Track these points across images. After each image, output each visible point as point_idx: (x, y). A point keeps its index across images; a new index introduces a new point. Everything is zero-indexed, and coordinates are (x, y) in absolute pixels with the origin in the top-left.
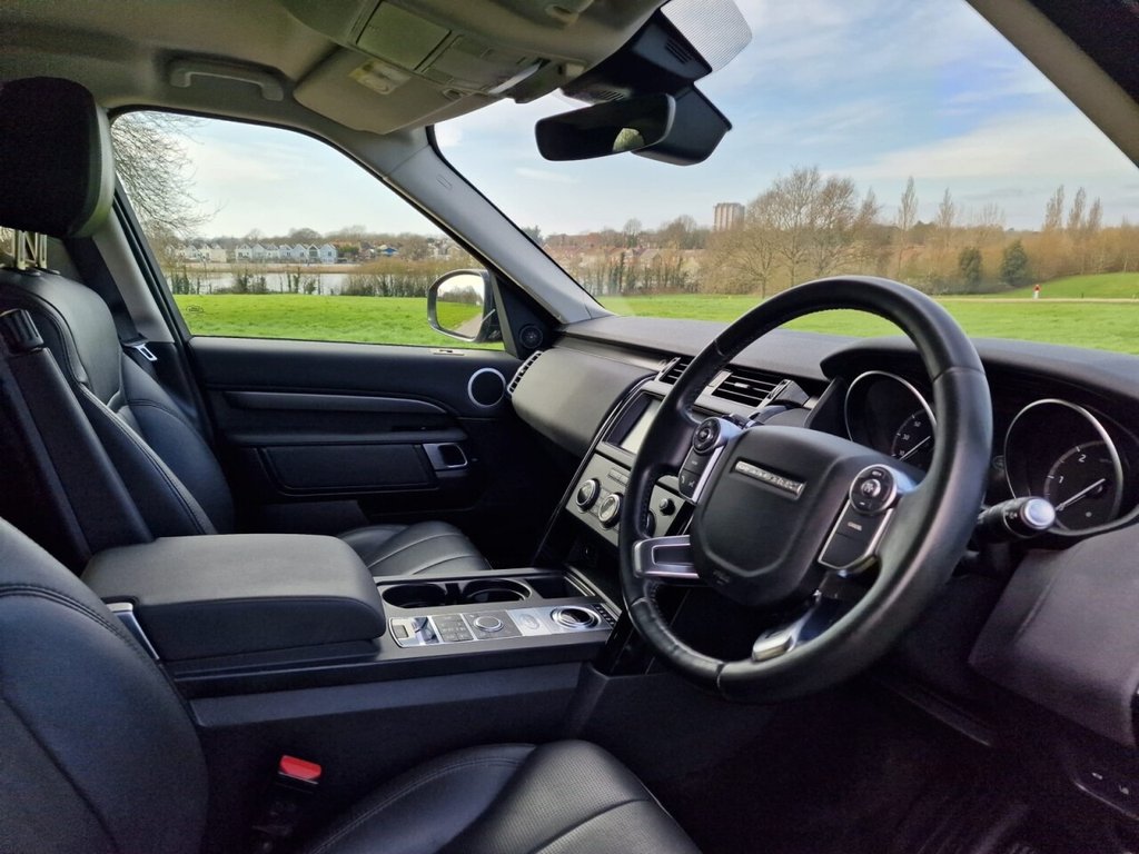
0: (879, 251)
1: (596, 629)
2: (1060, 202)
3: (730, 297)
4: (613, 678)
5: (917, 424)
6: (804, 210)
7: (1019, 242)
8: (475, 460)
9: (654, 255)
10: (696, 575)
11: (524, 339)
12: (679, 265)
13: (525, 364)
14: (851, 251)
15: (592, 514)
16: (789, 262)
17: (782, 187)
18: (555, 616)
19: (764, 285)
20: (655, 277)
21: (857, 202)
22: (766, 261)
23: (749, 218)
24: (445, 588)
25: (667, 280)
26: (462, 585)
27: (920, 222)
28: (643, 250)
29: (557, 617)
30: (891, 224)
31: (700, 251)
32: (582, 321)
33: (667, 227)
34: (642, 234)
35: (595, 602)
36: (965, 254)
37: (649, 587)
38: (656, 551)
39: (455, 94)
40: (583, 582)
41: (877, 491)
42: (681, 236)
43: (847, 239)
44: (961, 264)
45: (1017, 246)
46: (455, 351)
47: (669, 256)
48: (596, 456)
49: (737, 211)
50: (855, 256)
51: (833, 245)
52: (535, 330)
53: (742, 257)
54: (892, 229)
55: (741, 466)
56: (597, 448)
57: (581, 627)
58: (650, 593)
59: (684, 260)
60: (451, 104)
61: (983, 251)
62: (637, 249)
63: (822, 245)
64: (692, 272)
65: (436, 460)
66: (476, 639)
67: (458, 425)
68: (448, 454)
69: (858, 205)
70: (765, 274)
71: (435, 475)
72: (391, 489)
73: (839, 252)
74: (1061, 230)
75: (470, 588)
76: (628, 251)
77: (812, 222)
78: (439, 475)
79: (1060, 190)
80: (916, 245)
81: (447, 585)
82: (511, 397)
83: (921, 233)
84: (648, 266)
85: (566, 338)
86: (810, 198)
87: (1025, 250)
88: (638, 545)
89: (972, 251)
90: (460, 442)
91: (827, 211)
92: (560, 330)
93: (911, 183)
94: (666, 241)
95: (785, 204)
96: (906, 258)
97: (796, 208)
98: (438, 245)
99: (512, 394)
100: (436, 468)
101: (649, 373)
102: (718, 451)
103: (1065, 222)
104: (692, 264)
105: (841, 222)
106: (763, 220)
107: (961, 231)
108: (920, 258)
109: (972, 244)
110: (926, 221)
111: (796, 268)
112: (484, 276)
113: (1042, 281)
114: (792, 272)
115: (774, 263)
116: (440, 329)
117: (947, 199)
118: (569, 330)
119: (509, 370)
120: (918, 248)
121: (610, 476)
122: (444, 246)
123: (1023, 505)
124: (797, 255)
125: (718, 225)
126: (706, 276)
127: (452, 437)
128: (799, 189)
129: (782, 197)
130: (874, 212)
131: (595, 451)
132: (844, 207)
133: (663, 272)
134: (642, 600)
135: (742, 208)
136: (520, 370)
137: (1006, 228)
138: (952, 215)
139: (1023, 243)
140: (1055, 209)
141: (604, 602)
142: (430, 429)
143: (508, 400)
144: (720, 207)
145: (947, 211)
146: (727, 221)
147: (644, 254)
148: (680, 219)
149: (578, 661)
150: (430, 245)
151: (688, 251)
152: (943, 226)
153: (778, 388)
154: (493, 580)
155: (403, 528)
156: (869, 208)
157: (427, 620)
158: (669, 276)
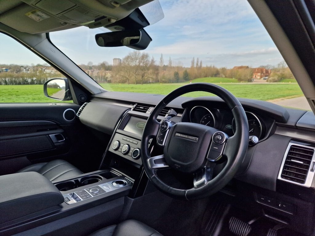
0: (156, 72)
1: (127, 185)
2: (194, 61)
3: (120, 84)
4: (135, 199)
5: (206, 118)
6: (137, 61)
7: (186, 70)
8: (67, 138)
9: (97, 72)
10: (168, 166)
11: (80, 99)
12: (105, 75)
13: (82, 107)
14: (149, 72)
15: (119, 151)
16: (135, 75)
17: (131, 55)
18: (113, 184)
19: (129, 81)
20: (98, 78)
21: (150, 59)
22: (129, 74)
23: (123, 63)
24: (74, 182)
25: (102, 79)
26: (79, 180)
27: (164, 65)
28: (94, 71)
29: (115, 184)
30: (158, 65)
31: (110, 71)
32: (99, 93)
33: (100, 64)
34: (93, 66)
35: (123, 177)
36: (175, 73)
37: (154, 171)
38: (154, 161)
39: (66, 23)
40: (116, 172)
41: (221, 138)
42: (104, 67)
43: (148, 69)
44: (174, 75)
45: (186, 71)
46: (57, 104)
47: (102, 73)
48: (116, 134)
49: (119, 60)
50: (150, 73)
51: (145, 70)
52: (84, 96)
53: (122, 73)
54: (158, 66)
55: (177, 134)
56: (117, 131)
57: (121, 186)
58: (155, 173)
59: (106, 73)
60: (63, 26)
61: (179, 72)
62: (92, 70)
63: (142, 70)
64: (109, 77)
65: (54, 140)
66: (93, 196)
67: (61, 128)
68: (58, 137)
69: (150, 60)
70: (129, 78)
71: (54, 145)
72: (40, 151)
73: (147, 72)
74: (194, 67)
75: (82, 180)
76: (90, 71)
77: (139, 64)
78: (55, 144)
79: (194, 58)
80: (164, 71)
81: (74, 181)
82: (79, 117)
83: (165, 67)
84: (96, 75)
85: (95, 99)
86: (138, 58)
87: (188, 72)
88: (148, 160)
89: (177, 73)
90: (62, 133)
91: (143, 62)
92: (92, 96)
93: (162, 55)
94: (100, 68)
95: (132, 59)
96: (162, 74)
97: (135, 60)
98: (25, 68)
99: (79, 116)
100: (54, 142)
101: (128, 108)
102: (168, 130)
103: (195, 66)
104: (109, 75)
105: (147, 64)
106: (127, 63)
107: (174, 67)
108: (165, 74)
109: (176, 71)
110: (166, 65)
111: (136, 76)
112: (65, 80)
113: (192, 80)
114: (136, 77)
115: (131, 75)
116: (49, 97)
117: (170, 59)
118: (96, 96)
119: (77, 109)
120: (165, 72)
121: (123, 139)
122: (27, 68)
123: (252, 138)
124: (137, 73)
125: (115, 64)
126: (113, 78)
127: (59, 131)
128: (135, 55)
129: (131, 57)
130: (154, 62)
131: (116, 132)
132: (147, 61)
133: (100, 77)
134: (153, 176)
135: (121, 60)
136: (80, 109)
137: (183, 67)
138: (171, 63)
139: (187, 71)
140: (193, 62)
141: (126, 177)
142: (51, 130)
143: (78, 118)
144: (115, 59)
145: (170, 62)
146: (117, 63)
147: (94, 72)
148: (104, 62)
149: (123, 196)
150: (22, 68)
151: (107, 71)
152: (170, 66)
153: (169, 111)
154: (90, 176)
155: (46, 163)
156: (153, 61)
157: (74, 193)
158: (102, 78)
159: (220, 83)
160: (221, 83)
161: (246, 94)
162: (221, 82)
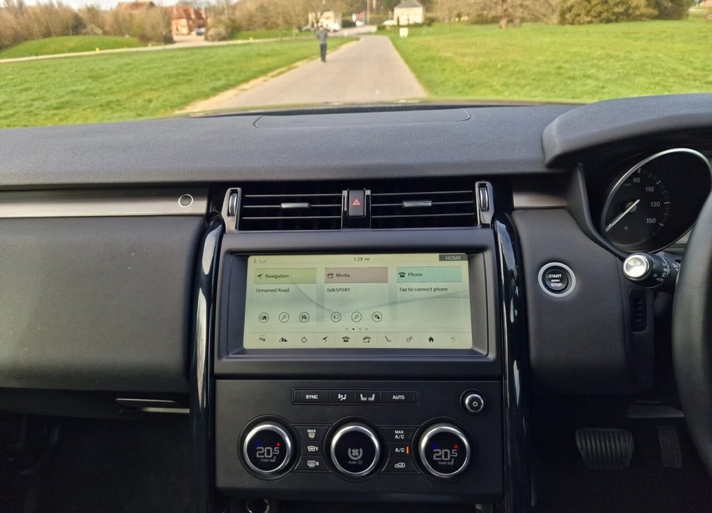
48: (221, 383)
159: (95, 50)
160: (98, 51)
161: (186, 75)
162: (97, 49)
